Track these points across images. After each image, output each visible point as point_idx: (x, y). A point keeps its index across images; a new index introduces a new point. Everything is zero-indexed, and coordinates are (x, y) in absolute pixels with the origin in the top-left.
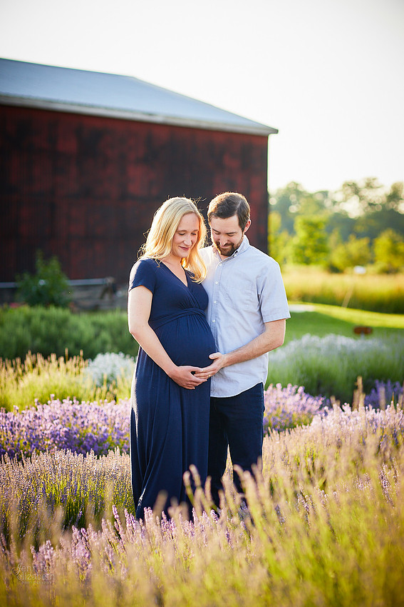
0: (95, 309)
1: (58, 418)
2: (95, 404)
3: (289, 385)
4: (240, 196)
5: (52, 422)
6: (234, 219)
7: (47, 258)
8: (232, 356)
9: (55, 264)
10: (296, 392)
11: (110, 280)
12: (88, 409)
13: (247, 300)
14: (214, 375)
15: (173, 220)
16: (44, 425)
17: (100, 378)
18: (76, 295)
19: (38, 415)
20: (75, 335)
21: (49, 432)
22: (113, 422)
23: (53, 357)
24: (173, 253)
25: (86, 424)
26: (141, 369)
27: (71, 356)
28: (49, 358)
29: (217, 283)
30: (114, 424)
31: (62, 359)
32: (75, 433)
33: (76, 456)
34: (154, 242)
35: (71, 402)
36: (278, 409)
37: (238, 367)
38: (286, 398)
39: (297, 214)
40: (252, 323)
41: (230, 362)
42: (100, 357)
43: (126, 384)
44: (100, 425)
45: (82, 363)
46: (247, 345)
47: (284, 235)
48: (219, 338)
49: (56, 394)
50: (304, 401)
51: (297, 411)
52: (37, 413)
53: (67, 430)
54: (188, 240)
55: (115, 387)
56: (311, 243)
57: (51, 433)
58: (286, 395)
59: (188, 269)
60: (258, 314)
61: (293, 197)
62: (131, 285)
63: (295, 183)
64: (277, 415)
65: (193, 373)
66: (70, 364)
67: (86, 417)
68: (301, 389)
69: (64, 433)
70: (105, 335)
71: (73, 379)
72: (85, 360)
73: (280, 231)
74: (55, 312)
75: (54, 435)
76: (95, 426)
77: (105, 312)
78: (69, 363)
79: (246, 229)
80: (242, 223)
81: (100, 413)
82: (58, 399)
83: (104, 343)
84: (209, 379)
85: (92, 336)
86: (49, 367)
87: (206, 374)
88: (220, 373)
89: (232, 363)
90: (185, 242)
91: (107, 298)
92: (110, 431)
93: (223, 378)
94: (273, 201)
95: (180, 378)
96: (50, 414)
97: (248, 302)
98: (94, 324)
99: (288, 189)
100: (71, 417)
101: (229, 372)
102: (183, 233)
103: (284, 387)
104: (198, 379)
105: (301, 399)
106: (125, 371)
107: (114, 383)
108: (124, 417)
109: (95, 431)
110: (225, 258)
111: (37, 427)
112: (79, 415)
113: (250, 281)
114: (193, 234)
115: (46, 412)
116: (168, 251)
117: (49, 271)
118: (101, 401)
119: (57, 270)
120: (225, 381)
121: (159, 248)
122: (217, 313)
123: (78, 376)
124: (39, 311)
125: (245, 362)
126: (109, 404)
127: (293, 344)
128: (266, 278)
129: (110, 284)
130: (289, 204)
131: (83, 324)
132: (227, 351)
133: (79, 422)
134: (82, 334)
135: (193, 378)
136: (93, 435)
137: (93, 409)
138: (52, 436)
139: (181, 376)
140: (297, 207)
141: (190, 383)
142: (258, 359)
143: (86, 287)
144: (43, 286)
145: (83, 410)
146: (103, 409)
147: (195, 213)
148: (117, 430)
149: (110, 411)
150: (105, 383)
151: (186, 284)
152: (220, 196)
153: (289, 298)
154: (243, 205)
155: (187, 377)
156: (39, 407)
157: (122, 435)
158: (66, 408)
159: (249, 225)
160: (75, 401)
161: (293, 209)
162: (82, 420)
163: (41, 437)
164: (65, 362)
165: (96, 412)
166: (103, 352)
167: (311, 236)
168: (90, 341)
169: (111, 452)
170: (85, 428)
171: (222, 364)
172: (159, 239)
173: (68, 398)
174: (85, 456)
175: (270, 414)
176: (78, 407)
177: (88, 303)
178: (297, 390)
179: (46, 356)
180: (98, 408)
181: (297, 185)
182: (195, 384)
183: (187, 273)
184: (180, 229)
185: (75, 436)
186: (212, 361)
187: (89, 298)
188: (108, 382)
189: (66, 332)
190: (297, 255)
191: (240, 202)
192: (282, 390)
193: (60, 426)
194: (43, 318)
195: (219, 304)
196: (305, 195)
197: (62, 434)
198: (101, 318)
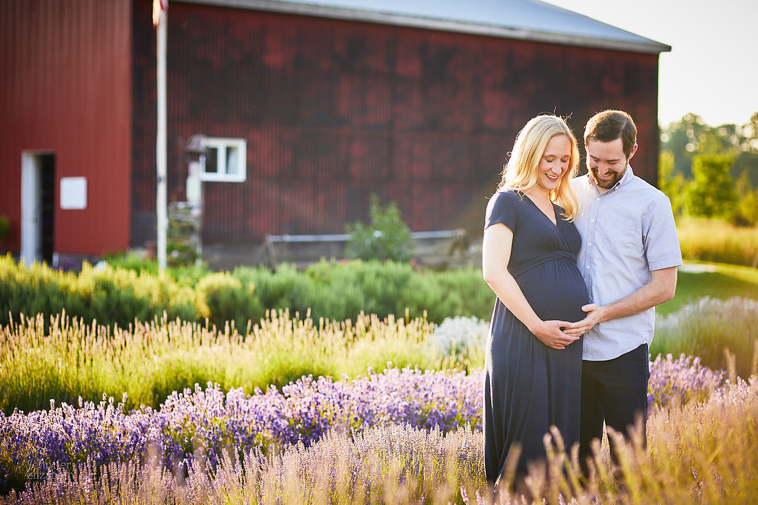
0: (442, 267)
1: (396, 390)
2: (441, 374)
3: (682, 355)
4: (625, 114)
5: (389, 394)
6: (618, 143)
7: (384, 204)
8: (611, 309)
9: (393, 211)
10: (691, 364)
11: (460, 233)
12: (433, 379)
13: (630, 243)
14: (587, 332)
15: (539, 142)
16: (379, 398)
17: (448, 346)
18: (419, 250)
19: (372, 386)
20: (418, 296)
21: (385, 406)
22: (463, 397)
23: (391, 318)
24: (540, 184)
25: (430, 397)
26: (498, 324)
27: (411, 318)
28: (385, 320)
29: (592, 221)
30: (465, 398)
31: (401, 321)
32: (417, 409)
33: (417, 431)
34: (516, 169)
35: (412, 371)
36: (667, 384)
37: (616, 324)
38: (678, 370)
39: (696, 153)
40: (634, 272)
41: (608, 316)
42: (447, 322)
43: (480, 354)
44: (447, 400)
45: (427, 327)
46: (628, 297)
47: (679, 179)
48: (594, 288)
49: (393, 363)
50: (700, 375)
51: (692, 387)
52: (370, 383)
53: (408, 405)
54: (557, 167)
55: (466, 357)
56: (712, 189)
57: (387, 408)
58: (678, 367)
59: (557, 203)
60: (642, 259)
61: (691, 133)
62: (487, 222)
63: (692, 115)
64: (666, 392)
65: (562, 329)
66: (412, 327)
67: (430, 389)
68: (697, 360)
69: (403, 408)
70: (454, 297)
71: (415, 346)
72: (429, 323)
73: (673, 174)
74: (392, 268)
75: (391, 410)
76: (440, 400)
77: (453, 270)
78: (409, 326)
79: (632, 155)
80: (627, 149)
81: (448, 385)
82: (396, 368)
83: (453, 306)
84: (582, 337)
85: (439, 297)
86: (385, 330)
87: (579, 330)
88: (594, 330)
89: (611, 317)
90: (553, 170)
91: (457, 254)
92: (460, 407)
93: (599, 337)
94: (665, 138)
95: (546, 336)
96: (387, 385)
97: (631, 245)
98: (441, 283)
99: (684, 122)
100: (412, 390)
101: (605, 329)
102: (551, 159)
103: (676, 358)
104: (568, 337)
105: (697, 373)
106: (479, 338)
107: (464, 351)
108: (477, 390)
109: (441, 406)
110: (603, 191)
111: (371, 400)
112: (421, 387)
113: (634, 219)
114: (563, 161)
115: (381, 383)
116: (533, 181)
117: (387, 220)
118: (449, 370)
119: (396, 219)
120: (601, 341)
121: (523, 177)
122: (591, 258)
123: (420, 342)
124: (374, 266)
125: (626, 318)
126: (459, 375)
127: (688, 309)
128: (654, 215)
129: (460, 237)
130: (686, 141)
131: (427, 284)
132: (604, 304)
133: (422, 394)
134: (426, 295)
135: (563, 335)
136: (438, 411)
137: (438, 381)
138: (389, 411)
139: (548, 333)
140: (696, 145)
141: (558, 342)
142: (642, 315)
143: (431, 241)
144: (379, 239)
145: (427, 381)
146: (451, 380)
147: (567, 134)
148: (468, 405)
149: (459, 382)
150: (454, 352)
151: (554, 222)
152: (600, 114)
153: (684, 257)
154: (629, 125)
155: (556, 334)
156: (374, 377)
157: (474, 412)
158: (405, 379)
159: (635, 150)
160: (416, 370)
161: (691, 147)
162: (426, 393)
163: (375, 412)
164: (405, 324)
165: (443, 383)
166: (452, 316)
167: (712, 180)
168: (436, 304)
169: (460, 429)
170: (429, 402)
171: (598, 318)
172: (522, 166)
173: (408, 366)
174: (428, 433)
175: (657, 391)
176: (421, 378)
177: (433, 260)
178: (692, 361)
179: (382, 318)
180: (444, 378)
181: (695, 117)
182: (565, 342)
183: (556, 208)
184: (547, 154)
185: (417, 412)
186: (585, 314)
187: (436, 254)
188: (458, 352)
189: (406, 293)
190: (695, 203)
191: (625, 122)
192: (673, 361)
193: (398, 399)
194: (378, 275)
195: (594, 246)
196: (707, 130)
197: (401, 409)
198: (449, 277)
